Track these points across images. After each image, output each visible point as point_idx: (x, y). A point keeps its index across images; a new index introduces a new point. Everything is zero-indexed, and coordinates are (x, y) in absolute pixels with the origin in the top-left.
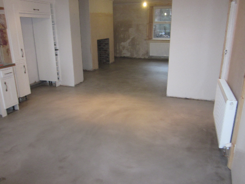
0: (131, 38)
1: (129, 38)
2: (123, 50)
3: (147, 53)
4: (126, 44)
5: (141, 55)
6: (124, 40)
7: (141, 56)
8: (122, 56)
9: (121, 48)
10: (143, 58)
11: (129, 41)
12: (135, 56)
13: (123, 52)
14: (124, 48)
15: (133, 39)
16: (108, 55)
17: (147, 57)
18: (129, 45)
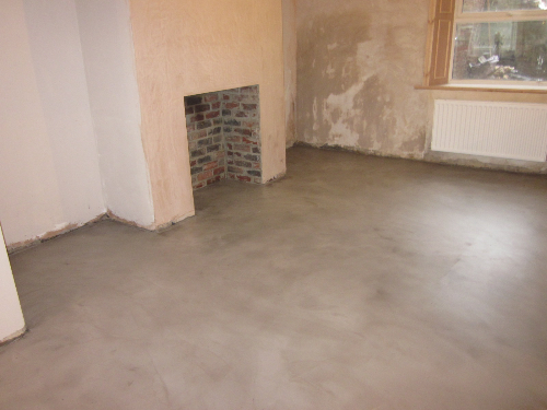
0: (365, 78)
1: (355, 80)
2: (335, 122)
3: (423, 138)
4: (344, 100)
5: (397, 144)
6: (338, 86)
7: (396, 149)
8: (330, 144)
9: (326, 115)
10: (405, 154)
11: (354, 90)
12: (376, 147)
13: (332, 131)
14: (336, 114)
15: (370, 84)
16: (256, 150)
17: (420, 155)
18: (355, 107)
